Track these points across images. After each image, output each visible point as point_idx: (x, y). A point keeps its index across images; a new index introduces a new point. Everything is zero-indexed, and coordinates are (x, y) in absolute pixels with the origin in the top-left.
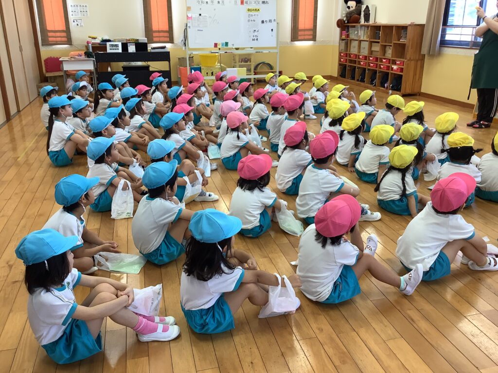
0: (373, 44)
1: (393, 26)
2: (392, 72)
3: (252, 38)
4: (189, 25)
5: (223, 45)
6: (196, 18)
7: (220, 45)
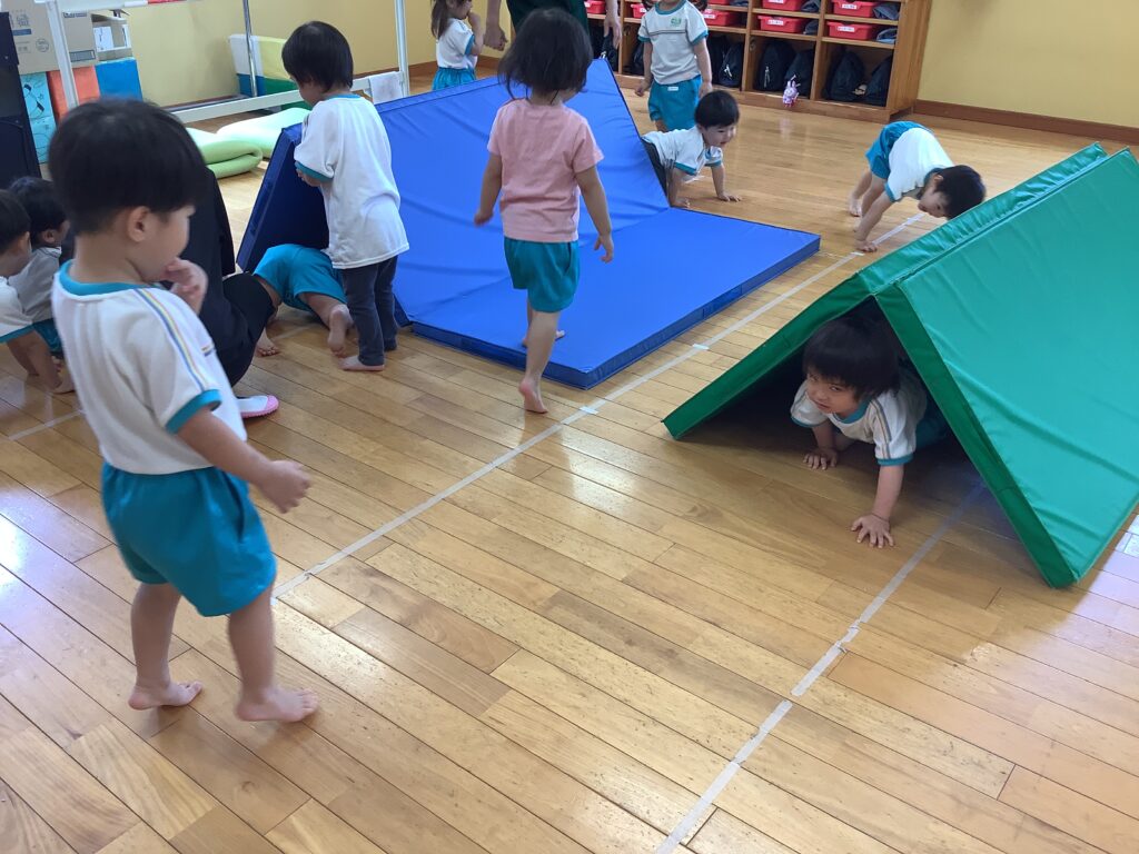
2: (826, 40)
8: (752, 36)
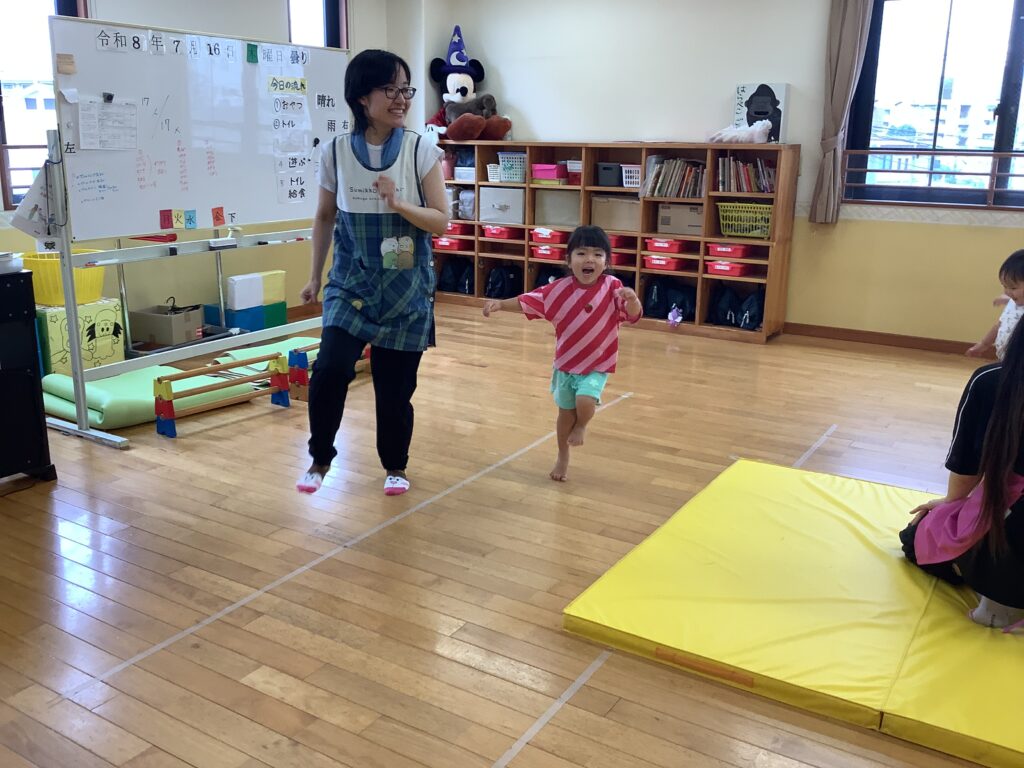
0: (596, 199)
1: (706, 150)
2: (706, 276)
3: (288, 187)
4: (67, 138)
5: (190, 219)
6: (95, 112)
7: (182, 220)
8: (640, 273)
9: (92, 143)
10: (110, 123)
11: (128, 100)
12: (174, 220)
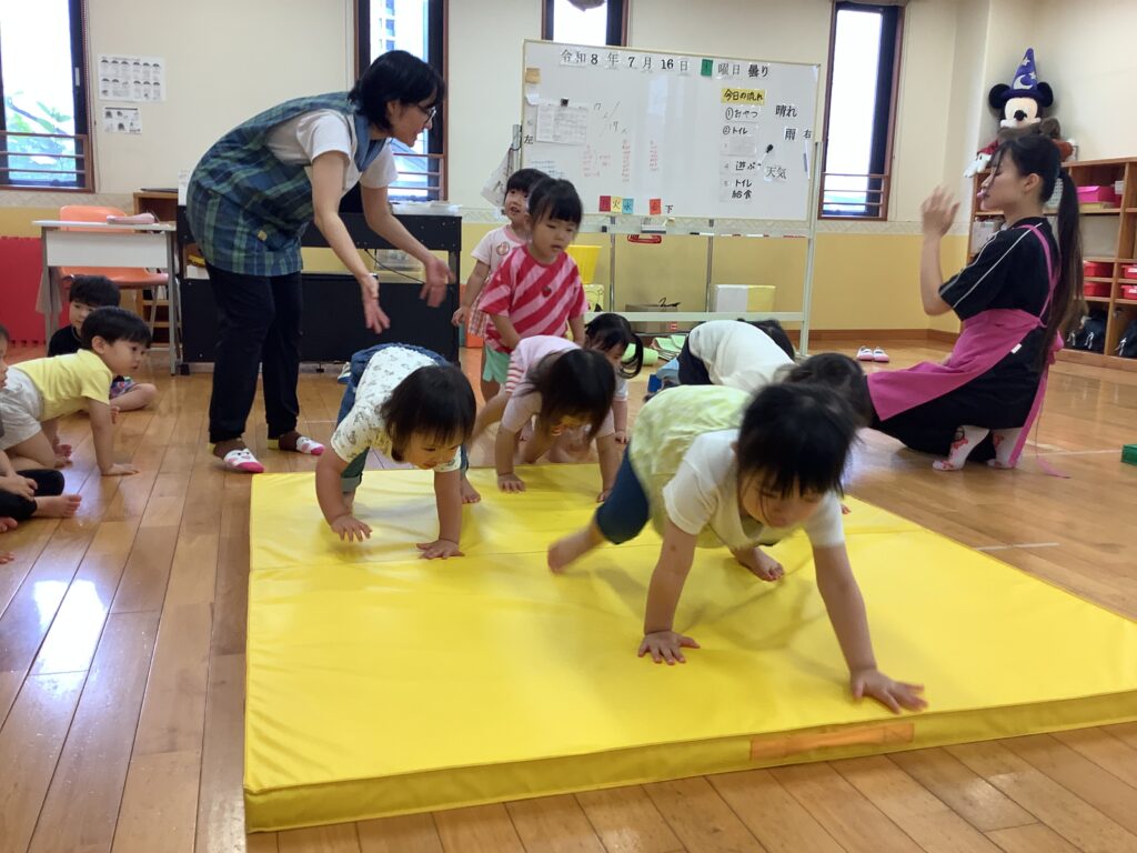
3: (732, 187)
4: (527, 131)
5: (628, 205)
6: (552, 113)
7: (621, 206)
9: (547, 137)
10: (564, 122)
11: (583, 105)
12: (612, 205)
